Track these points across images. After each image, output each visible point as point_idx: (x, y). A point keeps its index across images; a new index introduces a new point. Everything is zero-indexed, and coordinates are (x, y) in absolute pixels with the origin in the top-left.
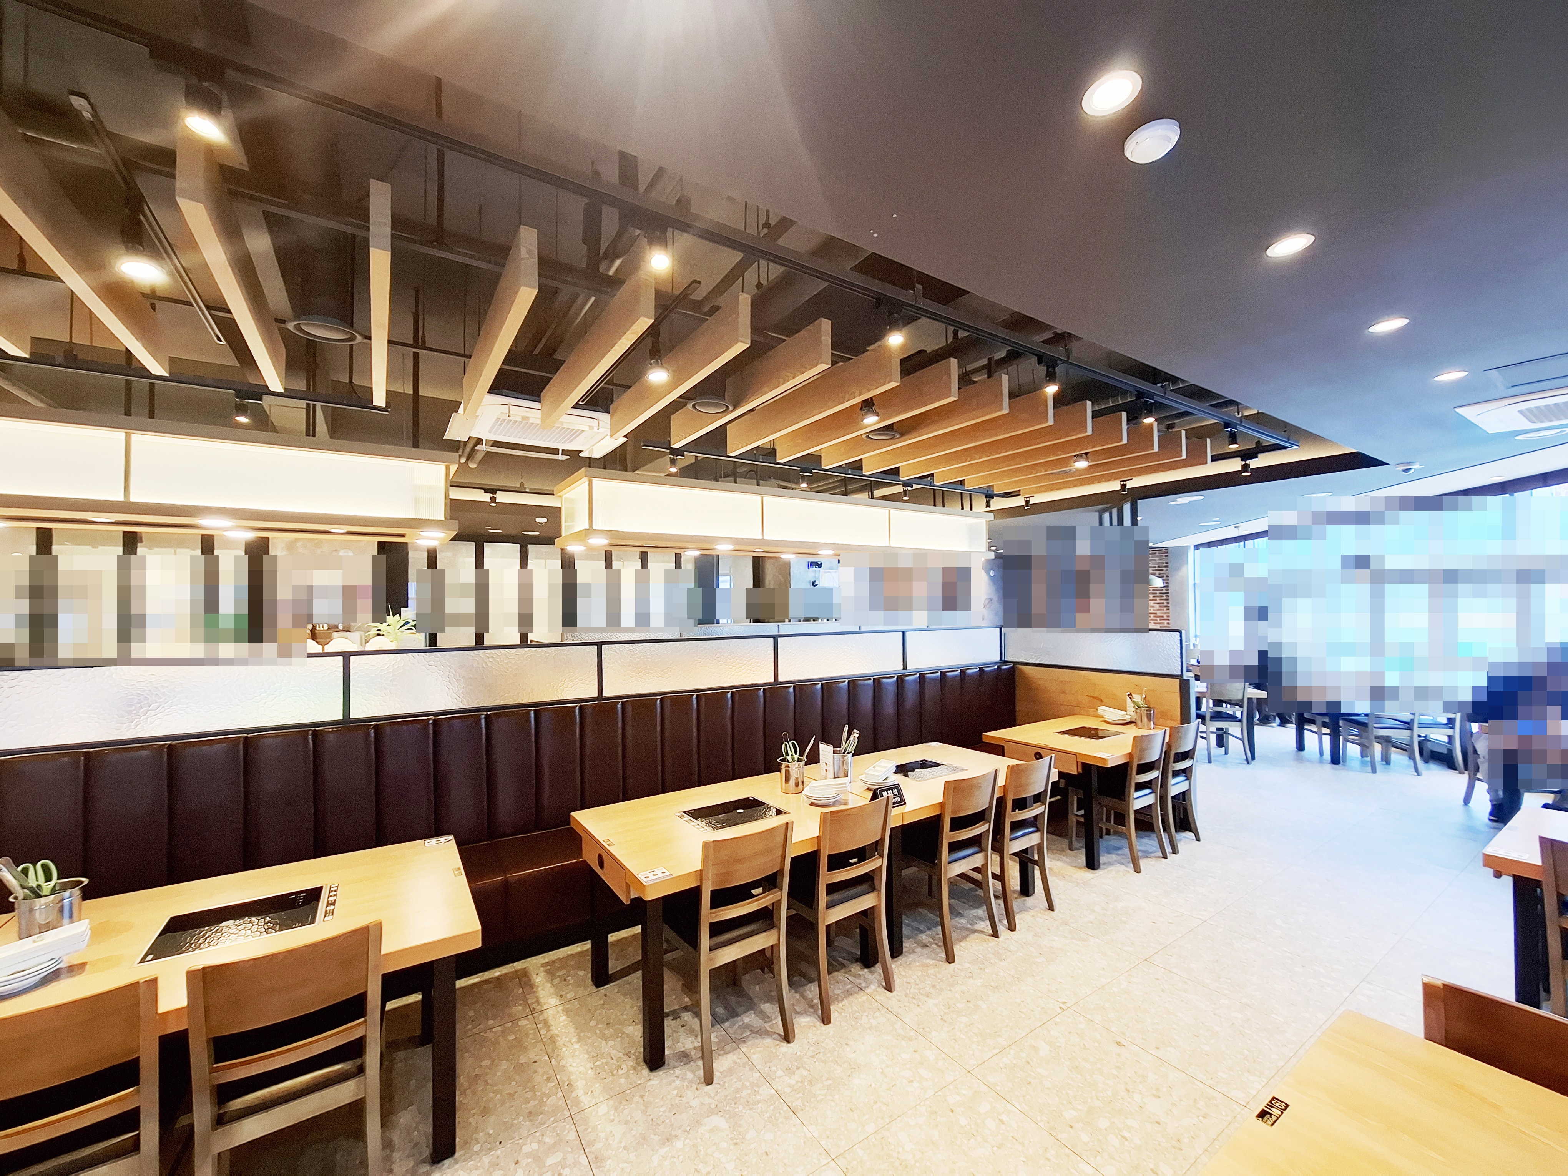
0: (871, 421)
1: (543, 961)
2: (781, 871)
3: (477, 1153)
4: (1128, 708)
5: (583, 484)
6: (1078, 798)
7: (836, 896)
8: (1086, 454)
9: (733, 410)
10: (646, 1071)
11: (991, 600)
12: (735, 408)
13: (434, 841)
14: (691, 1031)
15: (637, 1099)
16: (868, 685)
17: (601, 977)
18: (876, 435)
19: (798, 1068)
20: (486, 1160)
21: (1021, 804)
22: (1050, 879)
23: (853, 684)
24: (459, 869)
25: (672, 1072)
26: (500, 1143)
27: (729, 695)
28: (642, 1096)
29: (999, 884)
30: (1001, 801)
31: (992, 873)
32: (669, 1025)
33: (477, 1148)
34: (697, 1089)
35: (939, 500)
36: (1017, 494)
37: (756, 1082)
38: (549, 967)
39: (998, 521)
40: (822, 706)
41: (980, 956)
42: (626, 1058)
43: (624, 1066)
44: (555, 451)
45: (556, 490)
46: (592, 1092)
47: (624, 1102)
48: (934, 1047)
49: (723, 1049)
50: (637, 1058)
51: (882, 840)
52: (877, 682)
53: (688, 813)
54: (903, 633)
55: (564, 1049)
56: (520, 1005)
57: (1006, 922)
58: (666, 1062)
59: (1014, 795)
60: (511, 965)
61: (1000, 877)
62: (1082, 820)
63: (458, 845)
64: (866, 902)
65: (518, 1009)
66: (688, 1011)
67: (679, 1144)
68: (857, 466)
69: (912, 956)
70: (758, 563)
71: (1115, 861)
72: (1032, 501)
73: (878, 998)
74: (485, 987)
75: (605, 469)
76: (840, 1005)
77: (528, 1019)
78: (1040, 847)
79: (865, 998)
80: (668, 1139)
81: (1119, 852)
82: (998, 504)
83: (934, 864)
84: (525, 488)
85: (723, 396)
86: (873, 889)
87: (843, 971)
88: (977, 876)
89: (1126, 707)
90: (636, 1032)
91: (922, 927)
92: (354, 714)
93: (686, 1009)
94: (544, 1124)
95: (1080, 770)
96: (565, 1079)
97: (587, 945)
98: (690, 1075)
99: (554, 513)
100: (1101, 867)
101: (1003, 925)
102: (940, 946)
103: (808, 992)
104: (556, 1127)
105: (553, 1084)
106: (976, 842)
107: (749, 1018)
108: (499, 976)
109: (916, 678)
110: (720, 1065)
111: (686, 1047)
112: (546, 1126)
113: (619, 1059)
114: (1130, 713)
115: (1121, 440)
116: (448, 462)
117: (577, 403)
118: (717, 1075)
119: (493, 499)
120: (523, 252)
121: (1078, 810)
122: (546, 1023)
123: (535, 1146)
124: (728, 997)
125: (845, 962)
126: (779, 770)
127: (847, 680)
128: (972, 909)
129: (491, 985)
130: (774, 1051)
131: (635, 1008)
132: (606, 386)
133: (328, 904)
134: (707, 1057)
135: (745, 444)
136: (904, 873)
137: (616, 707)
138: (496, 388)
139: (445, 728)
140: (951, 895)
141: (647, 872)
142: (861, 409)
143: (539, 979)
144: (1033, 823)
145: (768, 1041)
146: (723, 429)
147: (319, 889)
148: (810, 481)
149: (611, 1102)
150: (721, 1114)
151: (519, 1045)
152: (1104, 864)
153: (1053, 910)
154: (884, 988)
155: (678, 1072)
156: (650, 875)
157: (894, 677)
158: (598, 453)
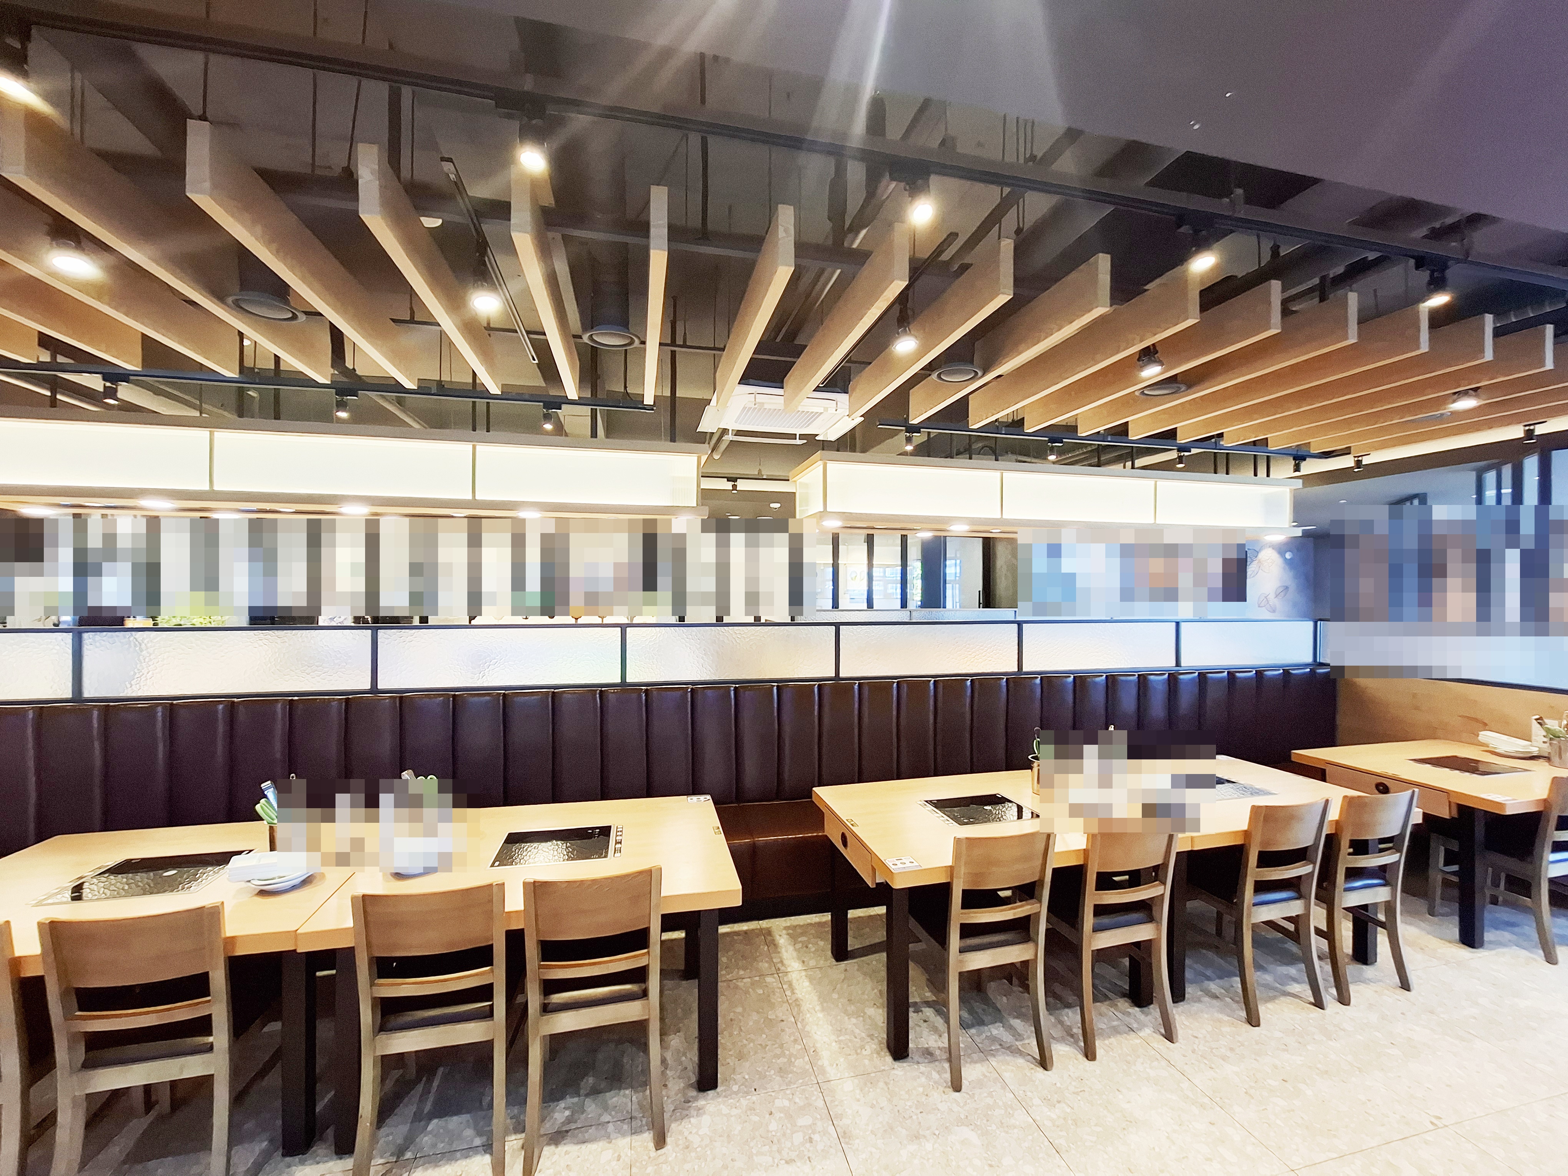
0: (1152, 372)
1: (784, 925)
2: (1041, 882)
3: (736, 1093)
4: (1533, 738)
5: (818, 468)
6: (1446, 850)
7: (1105, 920)
8: (1476, 390)
9: (982, 377)
10: (889, 1059)
11: (1287, 588)
12: (985, 372)
13: (695, 798)
14: (935, 1030)
15: (881, 1084)
16: (1130, 681)
17: (841, 952)
18: (1154, 390)
19: (1059, 1102)
20: (744, 1102)
21: (1361, 847)
22: (1406, 951)
23: (1112, 680)
24: (719, 828)
25: (916, 1067)
26: (755, 1090)
27: (969, 683)
28: (886, 1083)
29: (1324, 944)
30: (1332, 841)
31: (1315, 927)
32: (913, 1018)
33: (735, 1088)
34: (944, 1092)
35: (1222, 467)
36: (1346, 452)
37: (1009, 1103)
38: (791, 931)
39: (1309, 489)
40: (1074, 702)
41: (1296, 1026)
42: (869, 1040)
43: (867, 1047)
44: (793, 436)
45: (791, 475)
46: (837, 1065)
47: (869, 1084)
48: (1238, 1125)
49: (969, 1056)
50: (880, 1043)
51: (1165, 865)
52: (1143, 679)
53: (930, 802)
54: (1178, 624)
55: (808, 1015)
56: (767, 962)
57: (1334, 991)
58: (910, 1055)
59: (1352, 835)
60: (757, 922)
61: (1329, 934)
62: (1455, 879)
63: (715, 803)
64: (1141, 933)
65: (764, 965)
66: (930, 1007)
67: (929, 1146)
68: (1122, 431)
69: (1197, 1004)
70: (988, 545)
71: (1510, 941)
72: (1366, 461)
73: (1155, 1045)
74: (736, 937)
75: (838, 451)
76: (1107, 1042)
77: (774, 978)
78: (1390, 908)
79: (1138, 1041)
80: (916, 1137)
81: (1516, 929)
82: (1310, 467)
83: (1232, 902)
84: (763, 476)
85: (972, 362)
86: (1150, 919)
87: (1107, 1003)
88: (1291, 927)
89: (1530, 737)
90: (879, 1016)
91: (1209, 973)
92: (630, 679)
93: (928, 1004)
94: (794, 1084)
95: (1455, 814)
96: (811, 1046)
97: (827, 917)
98: (935, 1075)
99: (789, 499)
100: (1486, 945)
101: (1331, 995)
102: (1237, 1002)
103: (1066, 1018)
104: (804, 1090)
105: (800, 1047)
106: (1294, 885)
107: (996, 1030)
108: (747, 930)
109: (1194, 679)
110: (970, 1072)
111: (930, 1043)
112: (795, 1086)
113: (862, 1039)
114: (1538, 743)
115: (1543, 364)
116: (699, 454)
117: (818, 386)
118: (965, 1083)
119: (735, 487)
120: (781, 233)
121: (1446, 864)
122: (790, 984)
123: (786, 1103)
124: (972, 1001)
125: (1110, 994)
126: (1031, 768)
127: (1105, 675)
128: (1280, 966)
129: (741, 937)
130: (1028, 1074)
131: (876, 991)
132: (848, 365)
133: (617, 843)
134: (954, 1060)
135: (990, 414)
136: (1189, 904)
137: (853, 688)
138: (747, 378)
139: (699, 697)
140: (1256, 943)
141: (895, 859)
142: (1139, 360)
143: (782, 940)
144: (1383, 873)
145: (1020, 1061)
146: (964, 401)
147: (608, 828)
148: (1060, 452)
149: (856, 1081)
150: (972, 1127)
151: (766, 1000)
152: (1490, 942)
153: (1408, 989)
154: (1163, 1035)
155: (922, 1068)
156: (898, 862)
157: (1164, 674)
158: (833, 435)
